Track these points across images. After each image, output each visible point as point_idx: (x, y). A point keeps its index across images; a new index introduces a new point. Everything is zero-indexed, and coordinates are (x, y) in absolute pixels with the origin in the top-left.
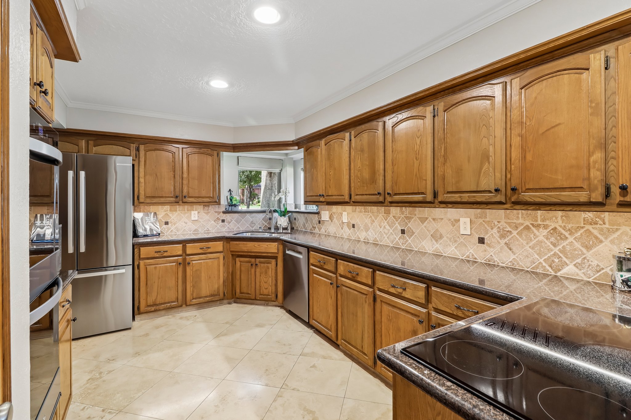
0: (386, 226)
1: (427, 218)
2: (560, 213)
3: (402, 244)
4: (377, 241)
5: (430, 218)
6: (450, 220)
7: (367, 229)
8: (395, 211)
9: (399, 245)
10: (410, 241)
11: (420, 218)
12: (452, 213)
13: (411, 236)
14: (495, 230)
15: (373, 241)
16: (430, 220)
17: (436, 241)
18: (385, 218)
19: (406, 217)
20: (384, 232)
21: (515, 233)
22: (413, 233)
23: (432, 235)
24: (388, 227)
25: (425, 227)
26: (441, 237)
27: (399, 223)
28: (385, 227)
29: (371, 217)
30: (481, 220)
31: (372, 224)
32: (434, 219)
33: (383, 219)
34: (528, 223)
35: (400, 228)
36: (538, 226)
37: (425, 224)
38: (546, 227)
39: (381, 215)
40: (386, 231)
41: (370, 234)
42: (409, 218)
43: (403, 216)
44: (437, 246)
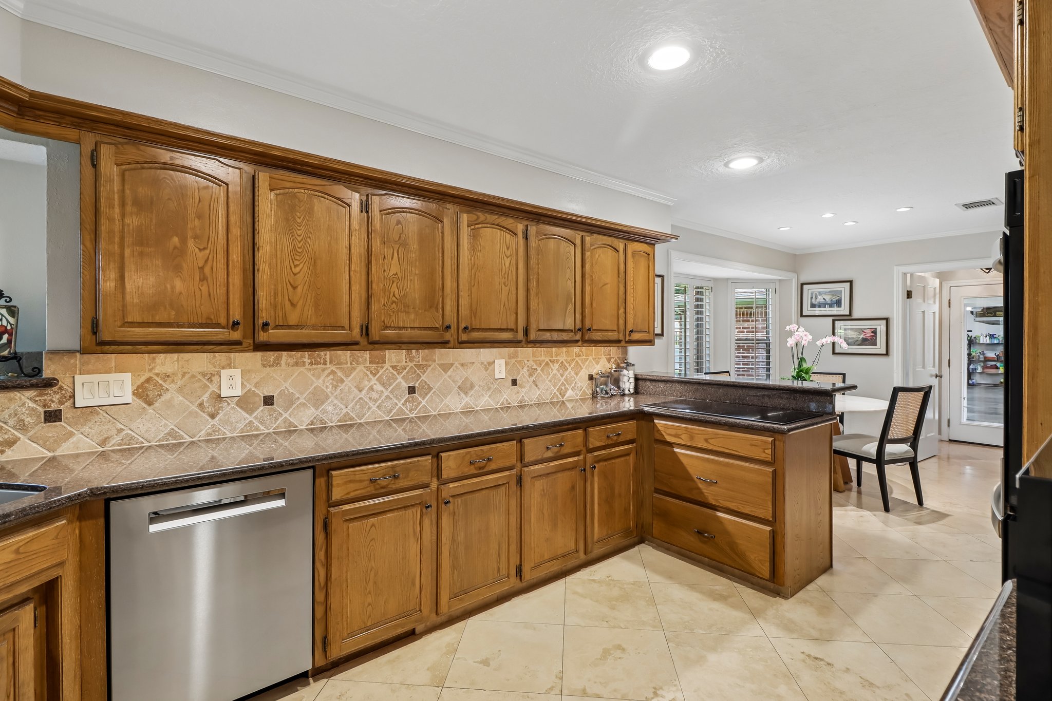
0: (375, 387)
1: (452, 364)
2: (564, 349)
3: (410, 411)
4: (352, 419)
5: (456, 364)
6: (482, 363)
7: (318, 399)
8: (393, 356)
9: (404, 414)
10: (424, 403)
11: (441, 365)
12: (485, 354)
13: (427, 394)
14: (525, 370)
15: (339, 421)
16: (456, 367)
17: (466, 393)
18: (371, 372)
19: (417, 366)
20: (370, 398)
21: (539, 369)
22: (430, 389)
23: (459, 387)
24: (379, 387)
25: (450, 377)
26: (472, 386)
27: (403, 378)
28: (371, 388)
29: (333, 372)
30: (513, 361)
31: (336, 387)
32: (462, 365)
33: (368, 373)
34: (547, 360)
35: (405, 385)
36: (552, 361)
37: (449, 373)
38: (557, 362)
39: (361, 367)
40: (374, 395)
41: (330, 409)
42: (423, 368)
43: (411, 364)
44: (466, 399)
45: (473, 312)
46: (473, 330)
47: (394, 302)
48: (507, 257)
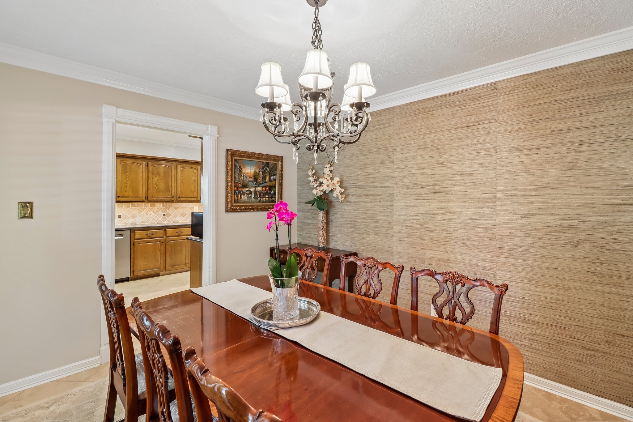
0: (152, 214)
1: (178, 208)
3: (164, 221)
4: (144, 222)
6: (189, 208)
7: (134, 216)
8: (157, 205)
9: (162, 222)
10: (168, 219)
11: (174, 208)
13: (169, 216)
15: (140, 223)
16: (180, 209)
17: (183, 217)
18: (151, 210)
19: (167, 208)
20: (150, 217)
22: (170, 215)
23: (181, 215)
24: (153, 214)
25: (177, 211)
26: (186, 214)
27: (161, 211)
28: (151, 214)
29: (138, 209)
31: (139, 213)
32: (182, 208)
33: (150, 210)
35: (162, 214)
37: (177, 210)
39: (147, 208)
40: (152, 216)
41: (137, 219)
42: (168, 209)
43: (164, 208)
44: (183, 218)
45: (182, 193)
46: (182, 197)
47: (155, 190)
48: (194, 176)
